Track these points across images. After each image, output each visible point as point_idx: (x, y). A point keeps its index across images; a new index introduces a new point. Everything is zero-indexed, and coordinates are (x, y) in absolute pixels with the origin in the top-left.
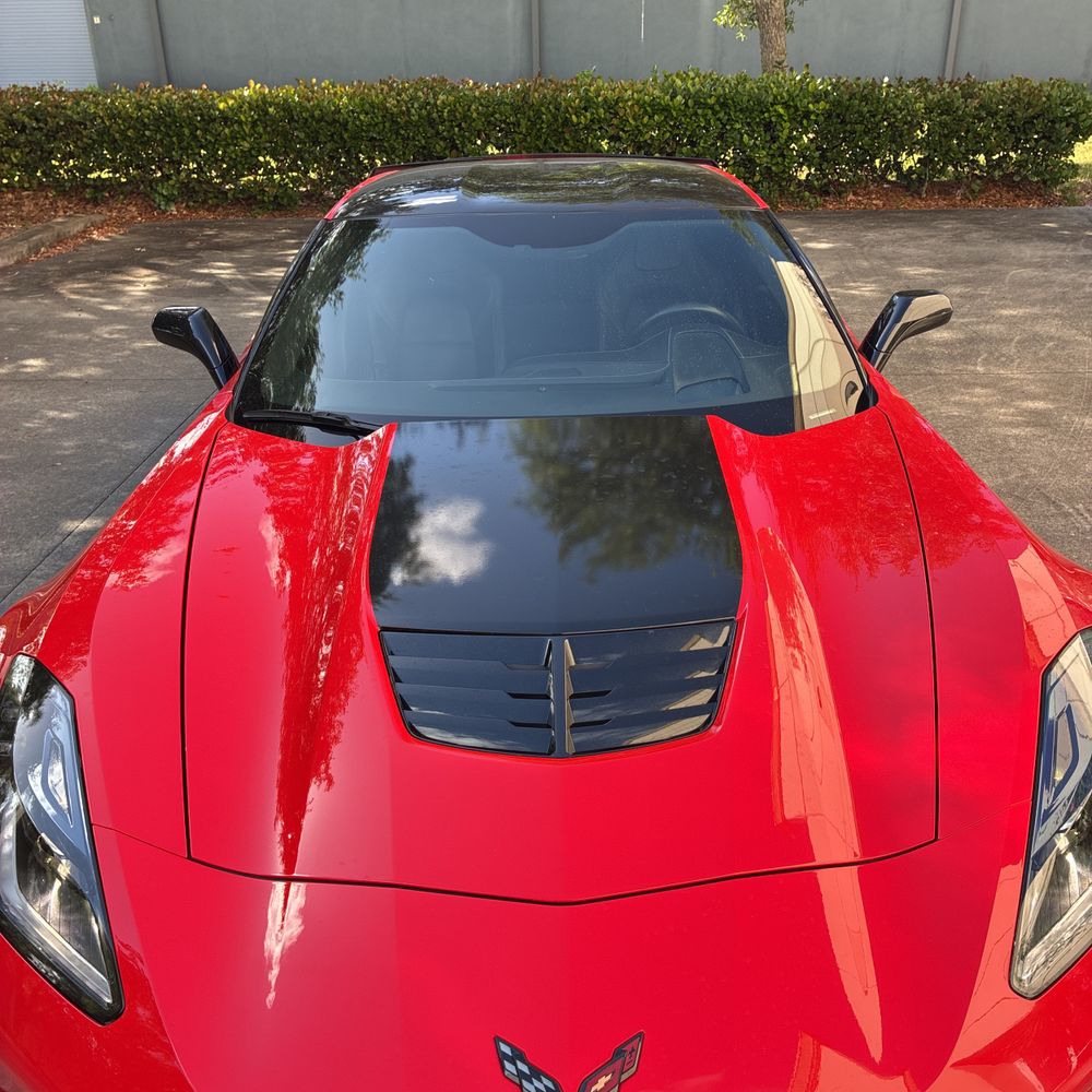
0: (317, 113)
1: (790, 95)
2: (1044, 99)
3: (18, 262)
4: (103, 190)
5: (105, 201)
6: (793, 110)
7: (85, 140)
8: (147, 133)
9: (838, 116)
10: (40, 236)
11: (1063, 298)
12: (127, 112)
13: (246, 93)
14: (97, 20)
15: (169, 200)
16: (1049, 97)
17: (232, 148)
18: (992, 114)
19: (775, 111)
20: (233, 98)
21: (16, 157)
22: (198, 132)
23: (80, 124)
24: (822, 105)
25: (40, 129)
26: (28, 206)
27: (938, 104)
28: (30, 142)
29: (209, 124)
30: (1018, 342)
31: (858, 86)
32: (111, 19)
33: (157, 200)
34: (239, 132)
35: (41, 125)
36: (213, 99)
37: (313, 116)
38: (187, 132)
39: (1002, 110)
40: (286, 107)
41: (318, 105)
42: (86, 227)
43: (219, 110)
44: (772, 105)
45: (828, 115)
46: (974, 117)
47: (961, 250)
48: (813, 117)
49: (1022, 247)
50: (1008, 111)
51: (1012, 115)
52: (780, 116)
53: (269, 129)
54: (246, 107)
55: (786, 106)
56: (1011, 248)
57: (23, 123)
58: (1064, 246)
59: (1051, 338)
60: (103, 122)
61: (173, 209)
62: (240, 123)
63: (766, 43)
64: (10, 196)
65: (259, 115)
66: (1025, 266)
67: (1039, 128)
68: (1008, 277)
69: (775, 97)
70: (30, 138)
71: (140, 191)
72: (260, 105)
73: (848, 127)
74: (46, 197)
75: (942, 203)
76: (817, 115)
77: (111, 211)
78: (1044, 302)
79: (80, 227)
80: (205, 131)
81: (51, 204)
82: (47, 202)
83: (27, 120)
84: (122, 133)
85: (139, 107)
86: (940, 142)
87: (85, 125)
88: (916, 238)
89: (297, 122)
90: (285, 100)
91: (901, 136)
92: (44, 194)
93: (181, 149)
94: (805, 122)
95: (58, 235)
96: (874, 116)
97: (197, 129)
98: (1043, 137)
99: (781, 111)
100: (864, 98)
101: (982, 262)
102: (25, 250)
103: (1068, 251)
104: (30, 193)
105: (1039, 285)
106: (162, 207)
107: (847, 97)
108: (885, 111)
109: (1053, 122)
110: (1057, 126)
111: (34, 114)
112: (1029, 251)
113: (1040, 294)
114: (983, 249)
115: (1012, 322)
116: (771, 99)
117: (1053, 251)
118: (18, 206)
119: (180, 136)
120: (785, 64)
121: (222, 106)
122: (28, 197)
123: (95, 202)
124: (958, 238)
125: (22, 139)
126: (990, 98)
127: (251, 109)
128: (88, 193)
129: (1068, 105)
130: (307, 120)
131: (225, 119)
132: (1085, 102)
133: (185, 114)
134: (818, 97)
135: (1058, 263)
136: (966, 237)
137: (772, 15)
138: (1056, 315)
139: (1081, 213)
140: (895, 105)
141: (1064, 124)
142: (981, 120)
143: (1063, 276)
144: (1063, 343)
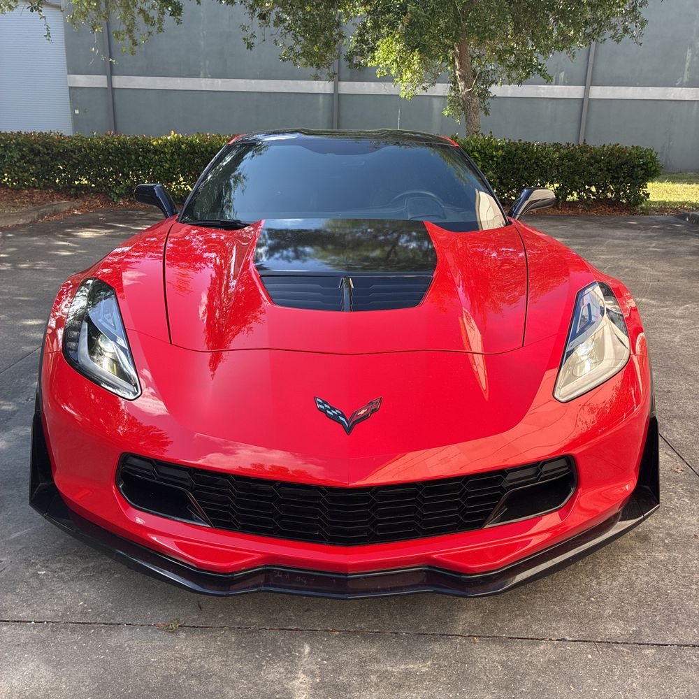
0: (209, 149)
1: (482, 147)
2: (628, 154)
3: (31, 222)
4: (82, 190)
5: (82, 196)
6: (483, 155)
7: (74, 160)
8: (110, 157)
9: (509, 159)
10: (45, 209)
11: (637, 252)
12: (100, 145)
13: (169, 138)
14: (77, 112)
15: (120, 196)
16: (630, 154)
17: (159, 167)
18: (598, 162)
19: (473, 155)
20: (162, 140)
21: (33, 169)
22: (140, 158)
23: (72, 151)
24: (500, 152)
25: (48, 154)
26: (37, 198)
27: (566, 156)
28: (42, 161)
29: (146, 153)
30: (609, 268)
31: (521, 144)
32: (85, 112)
33: (112, 196)
34: (163, 158)
35: (50, 151)
36: (150, 140)
37: (207, 150)
38: (133, 157)
39: (603, 160)
40: (191, 145)
41: (210, 144)
42: (70, 208)
43: (153, 145)
44: (472, 152)
45: (504, 158)
46: (587, 163)
47: (579, 231)
48: (495, 159)
49: (615, 231)
50: (607, 160)
51: (609, 162)
52: (476, 158)
53: (181, 157)
54: (168, 144)
55: (480, 153)
56: (609, 232)
57: (39, 150)
58: (639, 231)
59: (627, 268)
60: (86, 151)
61: (121, 202)
62: (164, 153)
63: (468, 121)
64: (27, 191)
65: (176, 149)
66: (617, 239)
67: (625, 170)
68: (606, 243)
69: (474, 147)
70: (42, 159)
71: (103, 192)
72: (177, 144)
73: (515, 166)
74: (48, 193)
75: (570, 212)
76: (498, 158)
77: (85, 202)
78: (625, 253)
79: (68, 208)
80: (144, 157)
81: (50, 197)
82: (48, 195)
83: (41, 148)
84: (96, 157)
85: (107, 143)
86: (569, 177)
87: (75, 152)
88: (554, 226)
89: (197, 153)
90: (192, 142)
91: (546, 172)
92: (46, 191)
93: (129, 167)
94: (490, 161)
95: (55, 211)
96: (530, 160)
97: (140, 156)
98: (628, 176)
99: (477, 155)
100: (524, 150)
101: (592, 237)
102: (36, 216)
103: (642, 234)
104: (39, 190)
105: (623, 246)
106: (115, 200)
107: (514, 149)
108: (536, 158)
109: (633, 167)
110: (636, 170)
111: (45, 145)
112: (618, 233)
113: (623, 250)
114: (593, 232)
115: (606, 261)
116: (471, 148)
117: (632, 233)
118: (31, 197)
119: (129, 160)
120: (480, 132)
121: (155, 143)
122: (37, 192)
123: (76, 196)
124: (579, 226)
125: (37, 159)
126: (596, 153)
127: (171, 146)
128: (73, 191)
129: (641, 158)
130: (203, 152)
131: (156, 151)
132: (651, 156)
133: (133, 147)
134: (497, 149)
135: (636, 238)
136: (583, 227)
137: (472, 105)
138: (632, 259)
139: (651, 219)
140: (542, 156)
141: (639, 169)
142: (592, 165)
143: (637, 243)
144: (634, 270)
